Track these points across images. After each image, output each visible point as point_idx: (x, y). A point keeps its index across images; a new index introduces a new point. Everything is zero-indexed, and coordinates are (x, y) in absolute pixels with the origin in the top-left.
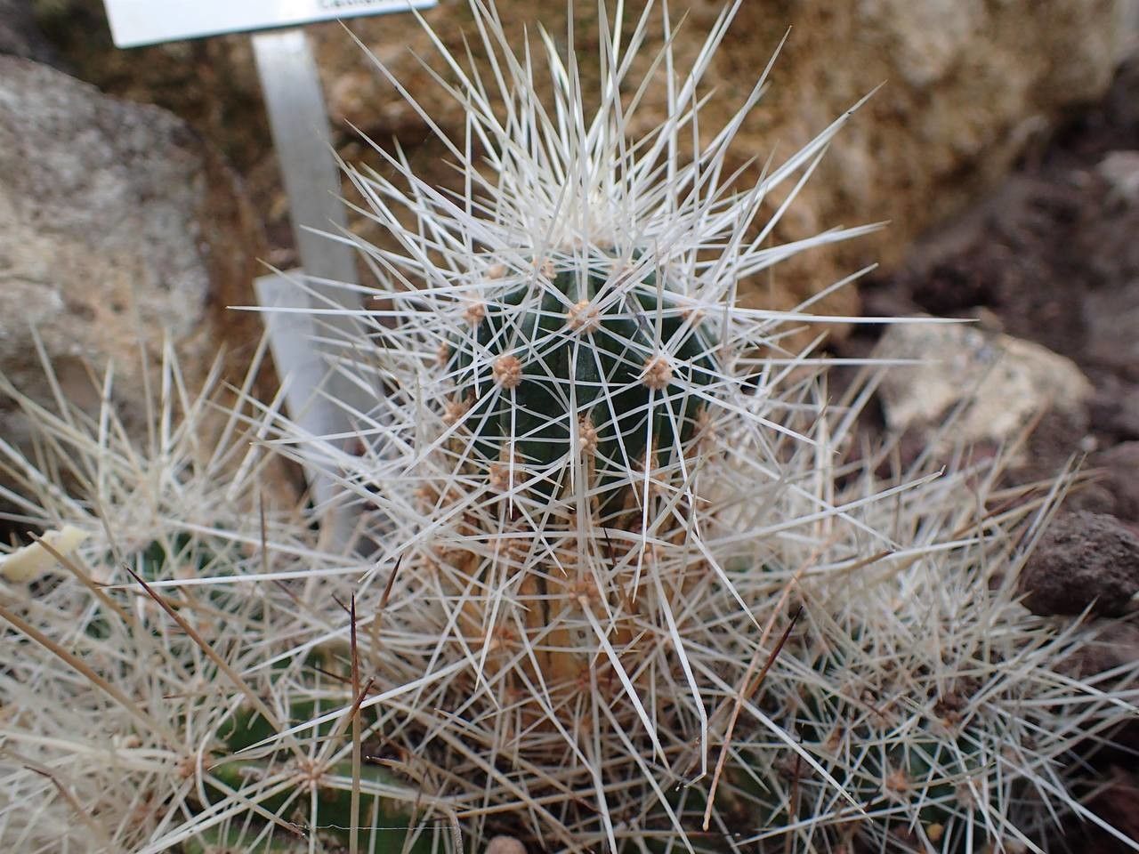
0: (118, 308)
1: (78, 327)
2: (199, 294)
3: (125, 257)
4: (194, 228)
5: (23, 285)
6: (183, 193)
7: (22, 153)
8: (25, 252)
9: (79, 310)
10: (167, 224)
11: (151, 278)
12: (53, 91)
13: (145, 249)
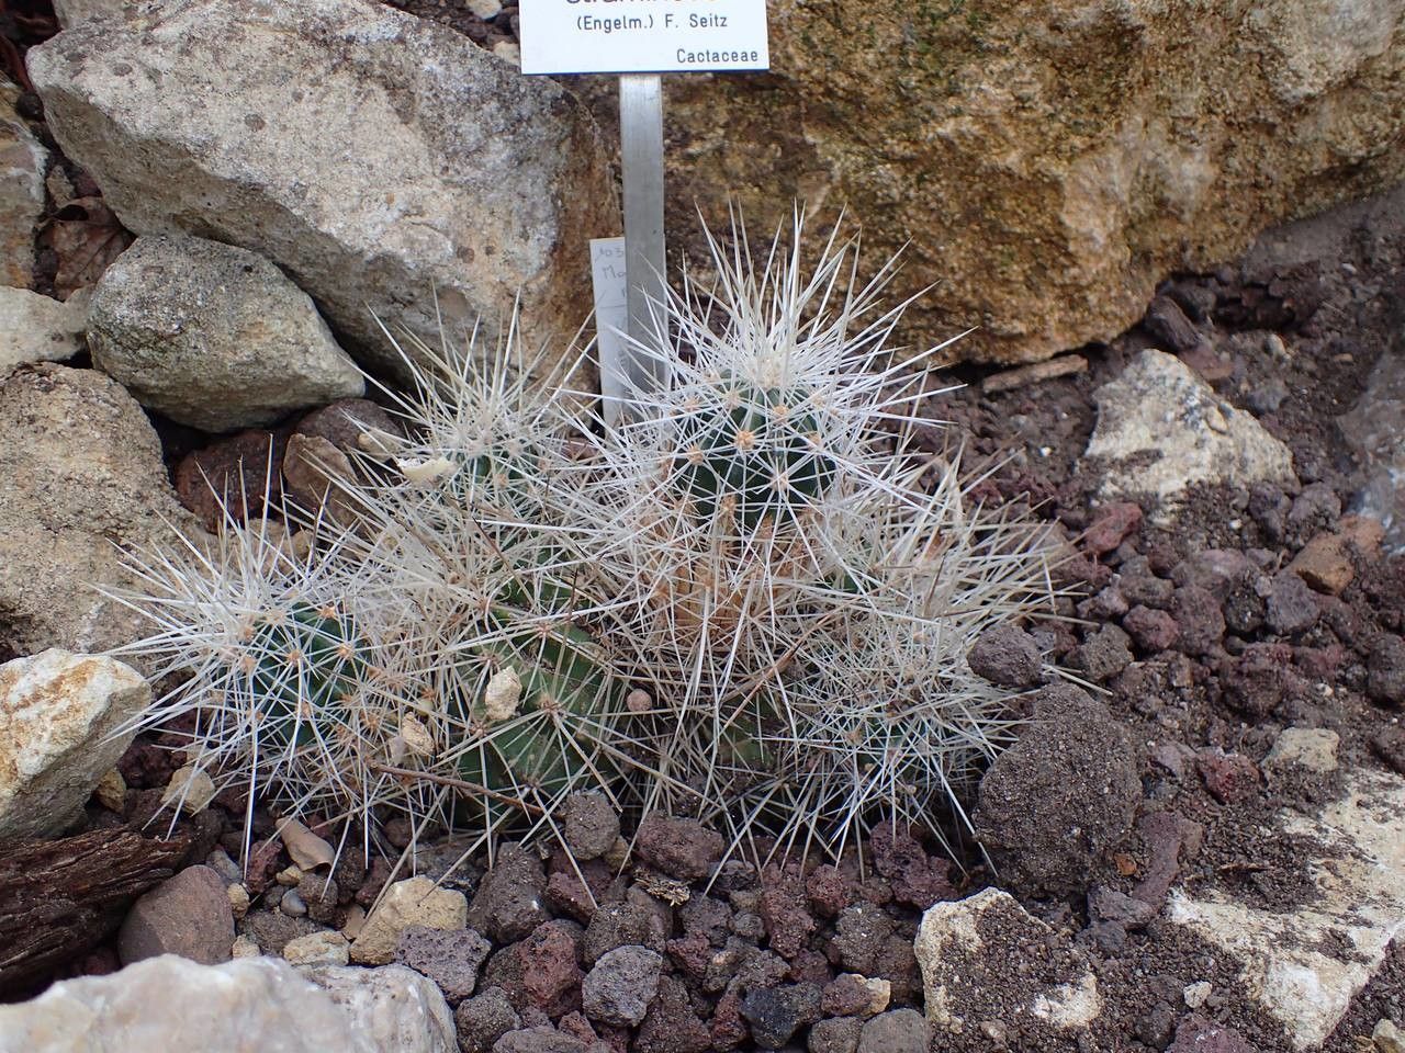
0: (489, 251)
1: (461, 267)
2: (548, 245)
3: (500, 210)
4: (554, 187)
5: (430, 231)
6: (552, 156)
7: (441, 117)
8: (434, 202)
9: (464, 253)
10: (535, 184)
11: (517, 229)
12: (471, 63)
13: (517, 203)
